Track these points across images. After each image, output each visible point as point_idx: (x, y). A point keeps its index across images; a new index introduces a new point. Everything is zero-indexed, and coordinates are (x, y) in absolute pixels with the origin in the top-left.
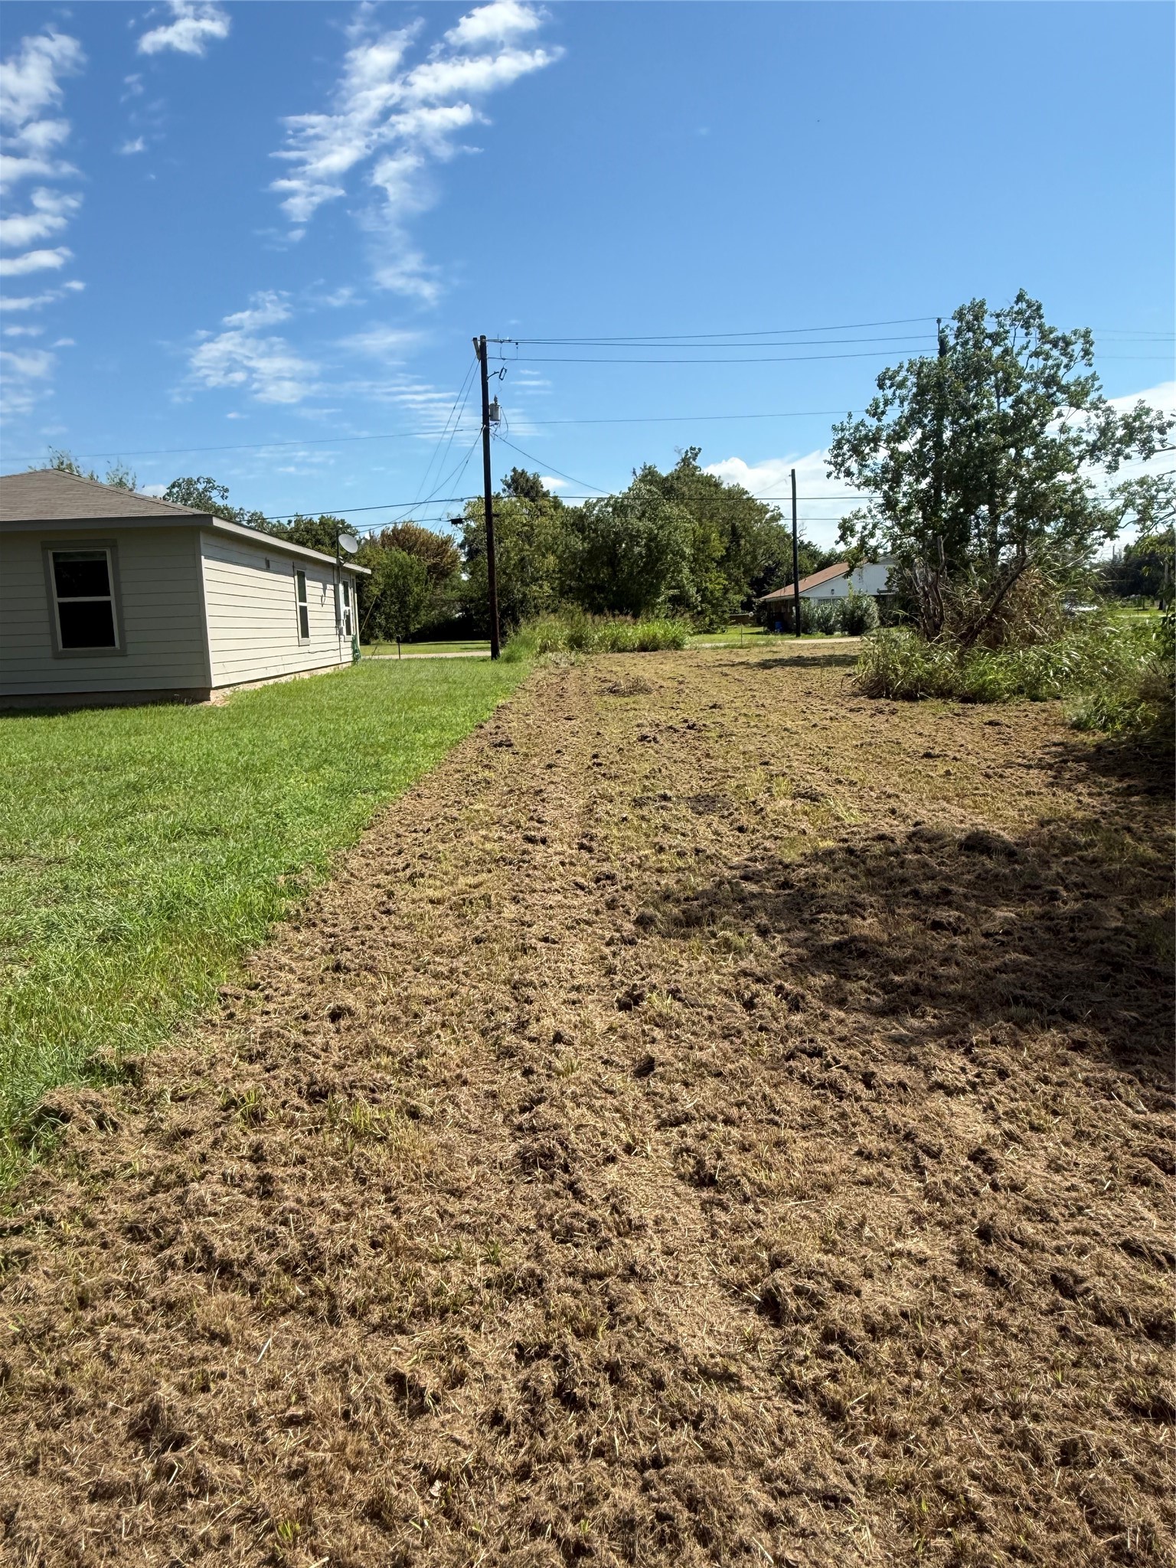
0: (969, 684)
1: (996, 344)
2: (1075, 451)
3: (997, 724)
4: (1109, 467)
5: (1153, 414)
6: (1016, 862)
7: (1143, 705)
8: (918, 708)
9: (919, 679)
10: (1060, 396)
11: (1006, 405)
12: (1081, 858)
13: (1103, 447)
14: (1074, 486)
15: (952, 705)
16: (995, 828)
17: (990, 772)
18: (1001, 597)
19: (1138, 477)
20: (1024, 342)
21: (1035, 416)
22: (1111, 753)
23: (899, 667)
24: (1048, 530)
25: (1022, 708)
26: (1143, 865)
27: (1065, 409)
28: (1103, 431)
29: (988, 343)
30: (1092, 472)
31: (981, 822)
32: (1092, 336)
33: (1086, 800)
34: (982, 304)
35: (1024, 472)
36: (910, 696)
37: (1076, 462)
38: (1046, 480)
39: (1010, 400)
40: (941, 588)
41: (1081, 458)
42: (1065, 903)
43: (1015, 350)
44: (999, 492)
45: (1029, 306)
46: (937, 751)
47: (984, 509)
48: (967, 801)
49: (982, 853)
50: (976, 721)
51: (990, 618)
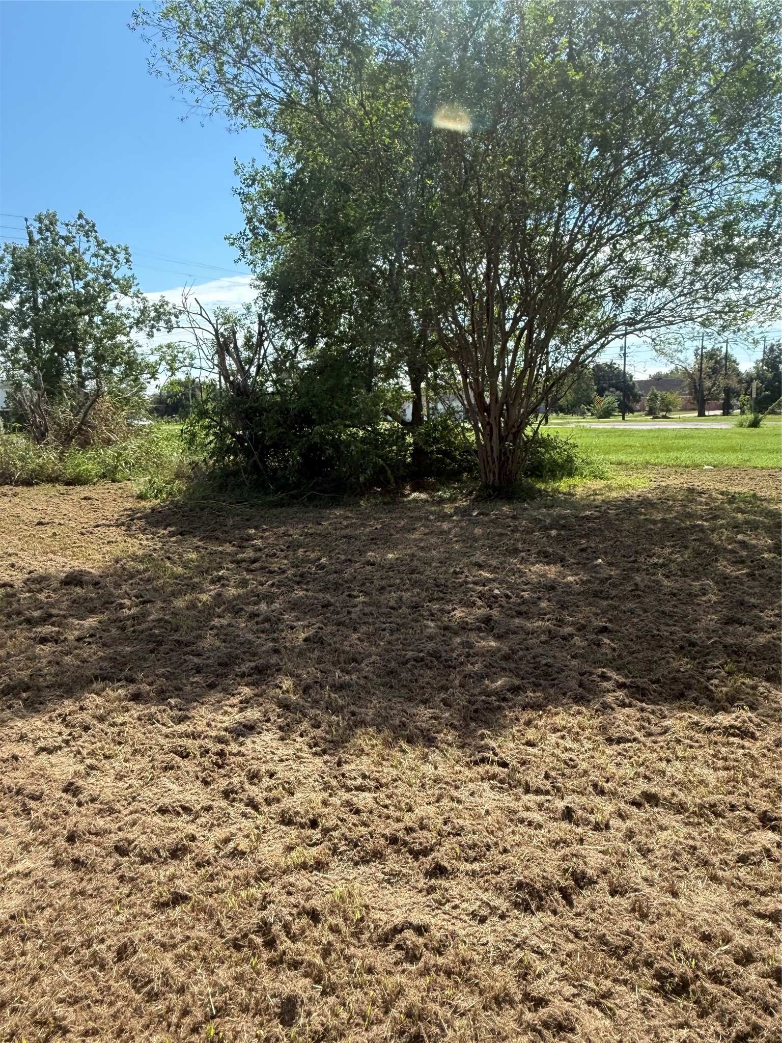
0: (70, 472)
1: (67, 244)
2: (128, 322)
3: (90, 499)
4: (148, 335)
5: (170, 305)
6: (100, 588)
7: (177, 482)
8: (34, 490)
9: (33, 471)
10: (114, 286)
11: (79, 286)
12: (141, 579)
13: (143, 322)
14: (128, 345)
15: (59, 487)
16: (87, 568)
17: (84, 531)
18: (85, 415)
19: (166, 342)
20: (87, 245)
21: (99, 297)
22: (160, 512)
23: (17, 462)
24: (115, 371)
25: (106, 487)
26: (176, 579)
27: (119, 295)
28: (143, 312)
29: (62, 242)
30: (138, 336)
31: (77, 565)
32: (130, 251)
33: (144, 543)
34: (54, 216)
35: (95, 332)
36: (28, 483)
37: (128, 329)
38: (109, 339)
39: (81, 283)
40: (44, 407)
41: (131, 327)
42: (130, 609)
43: (81, 251)
44: (80, 344)
45: (87, 223)
46: (47, 520)
47: (72, 354)
48: (69, 552)
49: (76, 585)
50: (75, 498)
51: (80, 428)
